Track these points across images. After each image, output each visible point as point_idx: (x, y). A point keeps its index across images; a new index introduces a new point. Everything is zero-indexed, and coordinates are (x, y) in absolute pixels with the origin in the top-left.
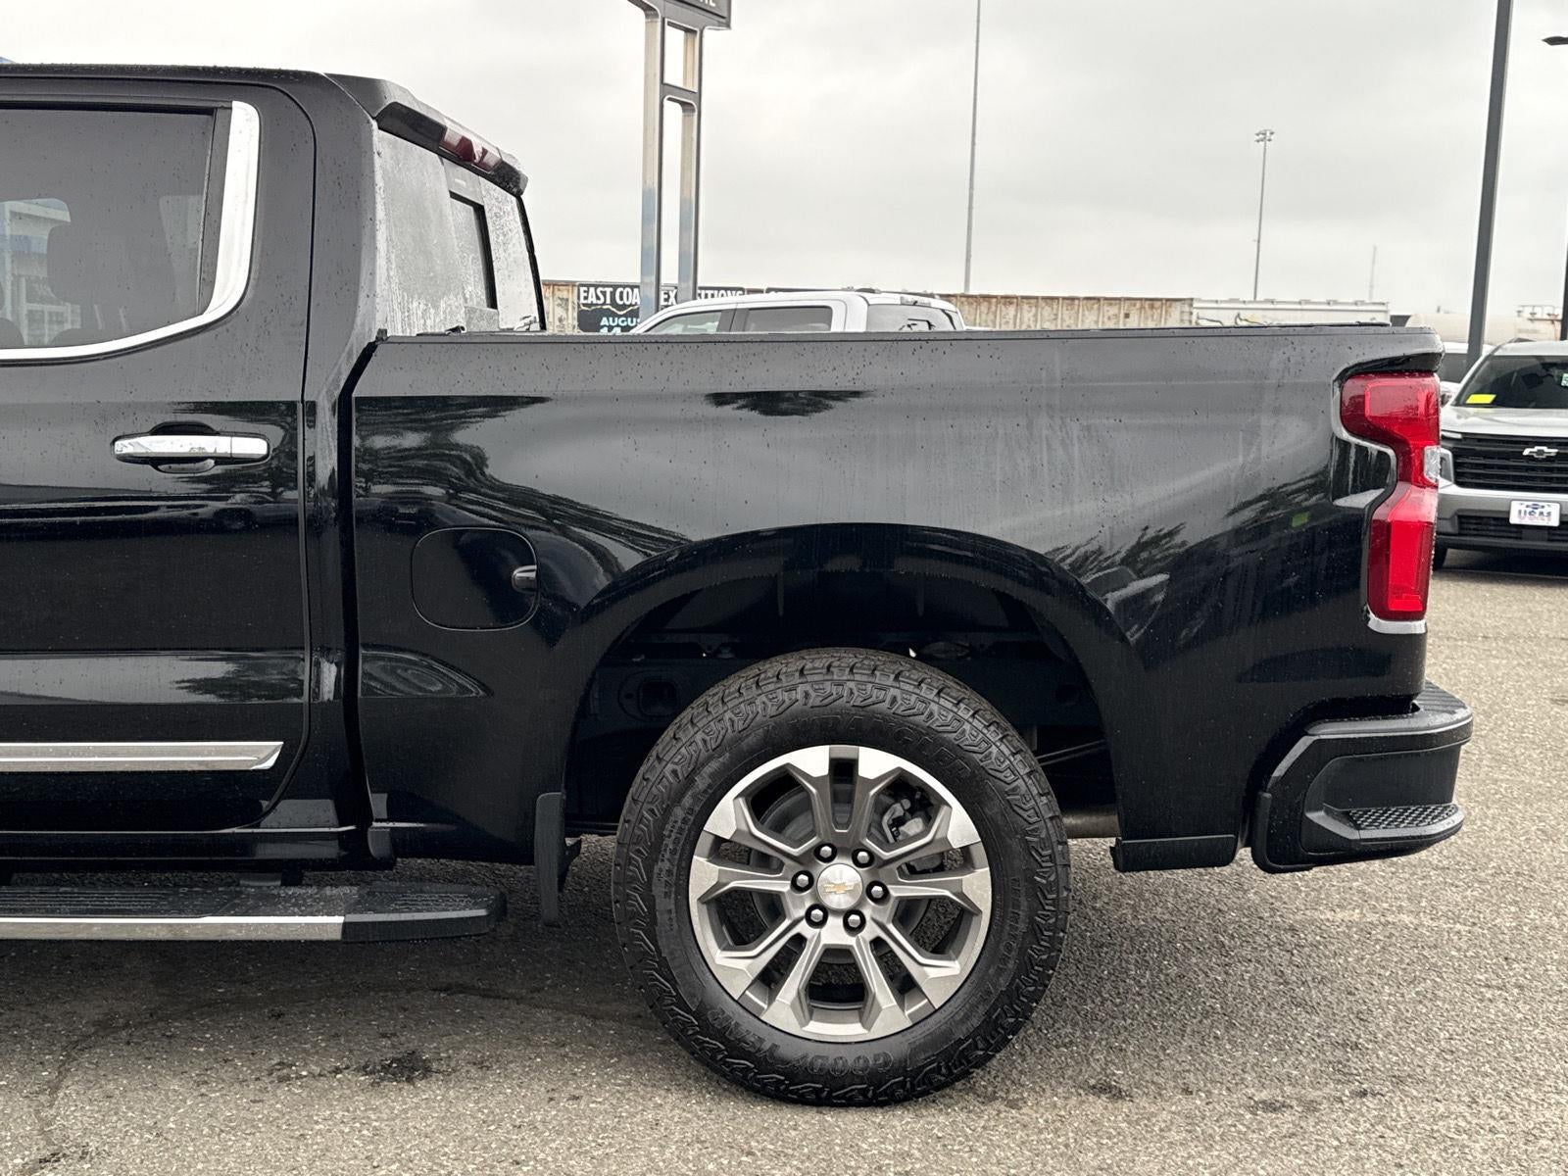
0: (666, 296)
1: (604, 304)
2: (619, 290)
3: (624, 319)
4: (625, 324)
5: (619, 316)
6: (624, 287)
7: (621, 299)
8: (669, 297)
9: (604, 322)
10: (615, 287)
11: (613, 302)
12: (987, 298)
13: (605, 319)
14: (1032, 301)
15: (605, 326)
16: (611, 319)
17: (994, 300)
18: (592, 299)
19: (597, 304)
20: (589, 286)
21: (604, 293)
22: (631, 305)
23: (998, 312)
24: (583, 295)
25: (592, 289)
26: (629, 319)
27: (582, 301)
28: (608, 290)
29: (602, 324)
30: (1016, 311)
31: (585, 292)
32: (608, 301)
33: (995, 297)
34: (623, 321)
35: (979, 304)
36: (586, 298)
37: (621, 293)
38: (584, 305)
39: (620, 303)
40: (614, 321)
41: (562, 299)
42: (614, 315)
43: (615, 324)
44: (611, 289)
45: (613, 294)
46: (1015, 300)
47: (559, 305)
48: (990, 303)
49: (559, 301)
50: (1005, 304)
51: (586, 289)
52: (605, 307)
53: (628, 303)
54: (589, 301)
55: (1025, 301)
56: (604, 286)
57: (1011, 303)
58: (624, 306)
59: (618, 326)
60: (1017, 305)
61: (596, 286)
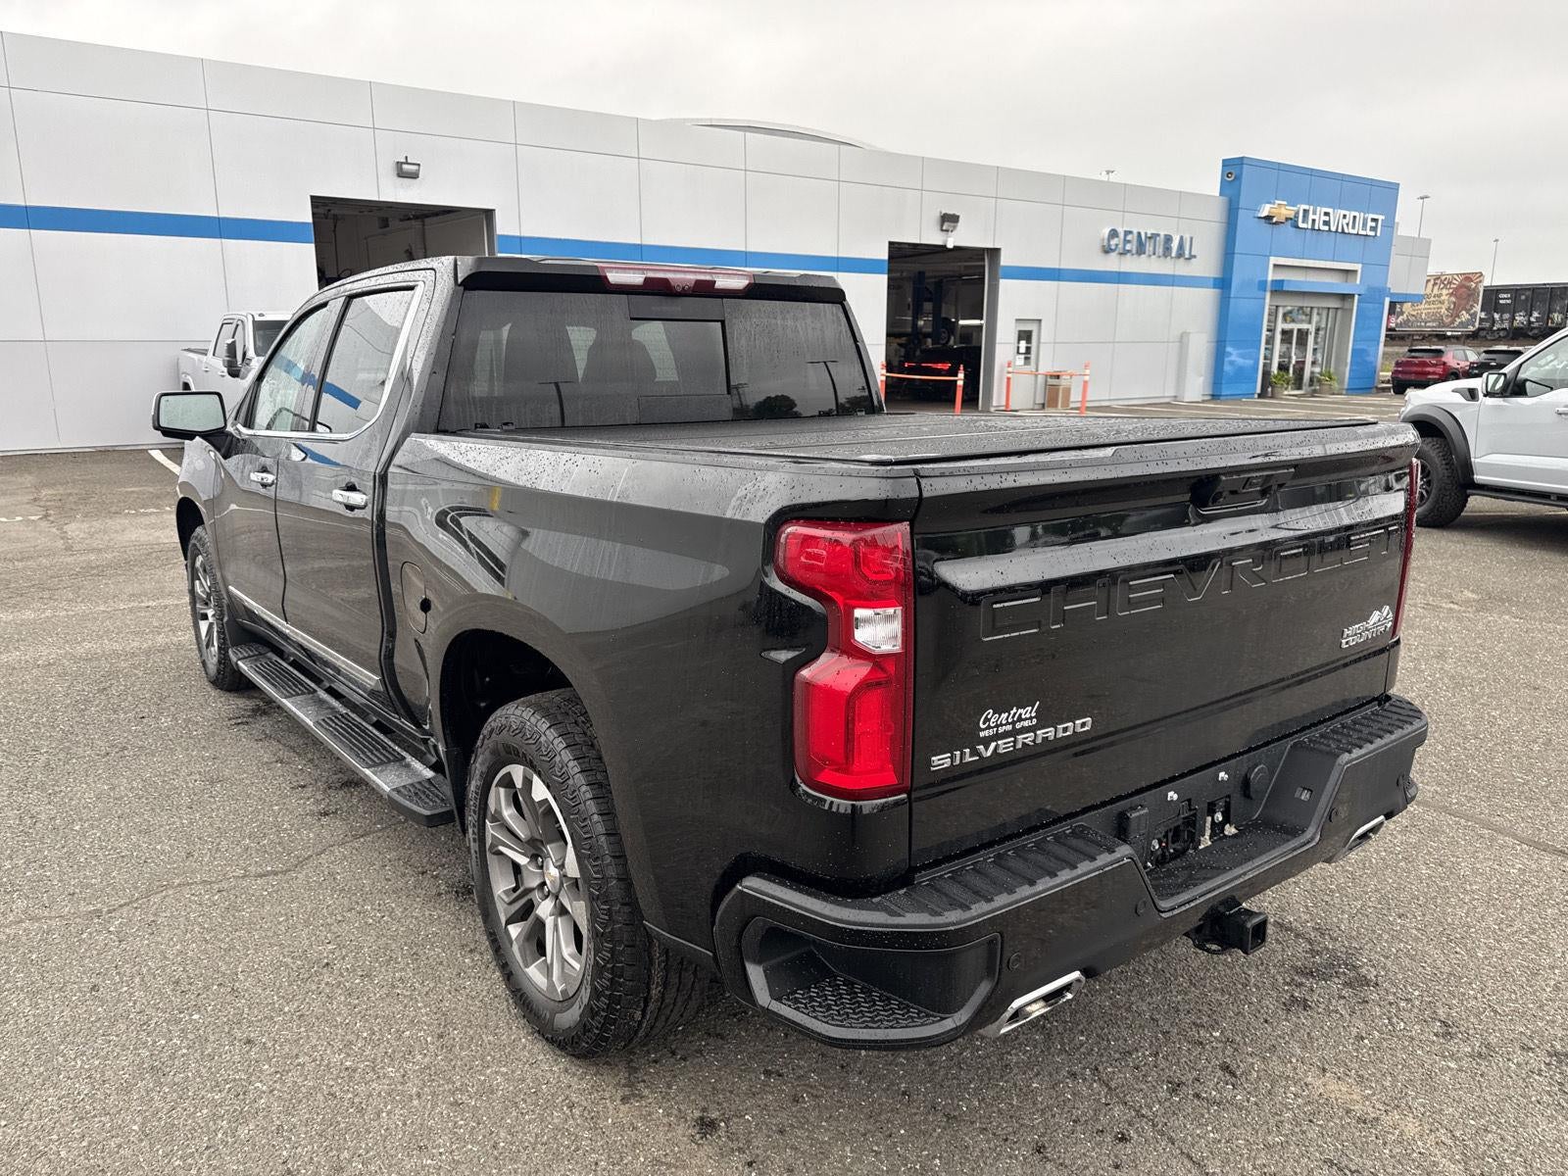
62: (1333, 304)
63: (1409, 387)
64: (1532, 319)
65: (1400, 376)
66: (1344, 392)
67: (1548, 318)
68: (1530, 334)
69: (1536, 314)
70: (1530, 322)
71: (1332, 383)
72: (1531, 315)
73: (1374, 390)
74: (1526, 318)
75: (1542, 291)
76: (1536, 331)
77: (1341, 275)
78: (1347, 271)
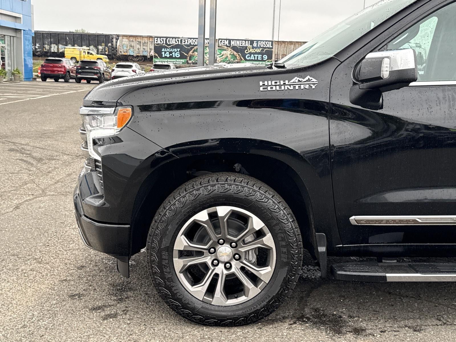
0: (184, 41)
1: (163, 44)
2: (168, 39)
3: (170, 49)
4: (170, 51)
5: (168, 48)
6: (170, 38)
7: (169, 42)
8: (185, 41)
9: (163, 50)
10: (167, 38)
11: (166, 43)
12: (284, 42)
13: (163, 49)
14: (299, 43)
15: (163, 51)
16: (165, 49)
17: (286, 43)
18: (159, 42)
19: (161, 44)
20: (158, 37)
21: (163, 40)
22: (172, 44)
23: (288, 47)
24: (156, 40)
25: (159, 39)
26: (172, 49)
27: (156, 43)
28: (164, 39)
29: (162, 51)
30: (294, 47)
31: (156, 39)
32: (164, 43)
33: (287, 42)
34: (169, 50)
35: (281, 44)
36: (157, 42)
37: (169, 40)
38: (156, 44)
39: (169, 43)
40: (166, 50)
41: (139, 42)
42: (167, 48)
43: (167, 51)
44: (165, 39)
45: (166, 41)
46: (293, 43)
47: (138, 44)
48: (285, 44)
49: (138, 43)
50: (290, 44)
51: (157, 38)
52: (163, 45)
53: (171, 43)
54: (158, 43)
55: (297, 43)
56: (163, 37)
57: (292, 44)
58: (170, 45)
59: (168, 51)
60: (294, 44)
61: (160, 38)
62: (12, 34)
63: (48, 78)
64: (37, 47)
65: (45, 72)
66: (23, 80)
67: (43, 47)
68: (37, 54)
69: (38, 45)
70: (36, 49)
71: (20, 75)
72: (36, 45)
73: (32, 79)
74: (34, 47)
75: (39, 34)
76: (39, 53)
77: (13, 19)
78: (15, 17)
